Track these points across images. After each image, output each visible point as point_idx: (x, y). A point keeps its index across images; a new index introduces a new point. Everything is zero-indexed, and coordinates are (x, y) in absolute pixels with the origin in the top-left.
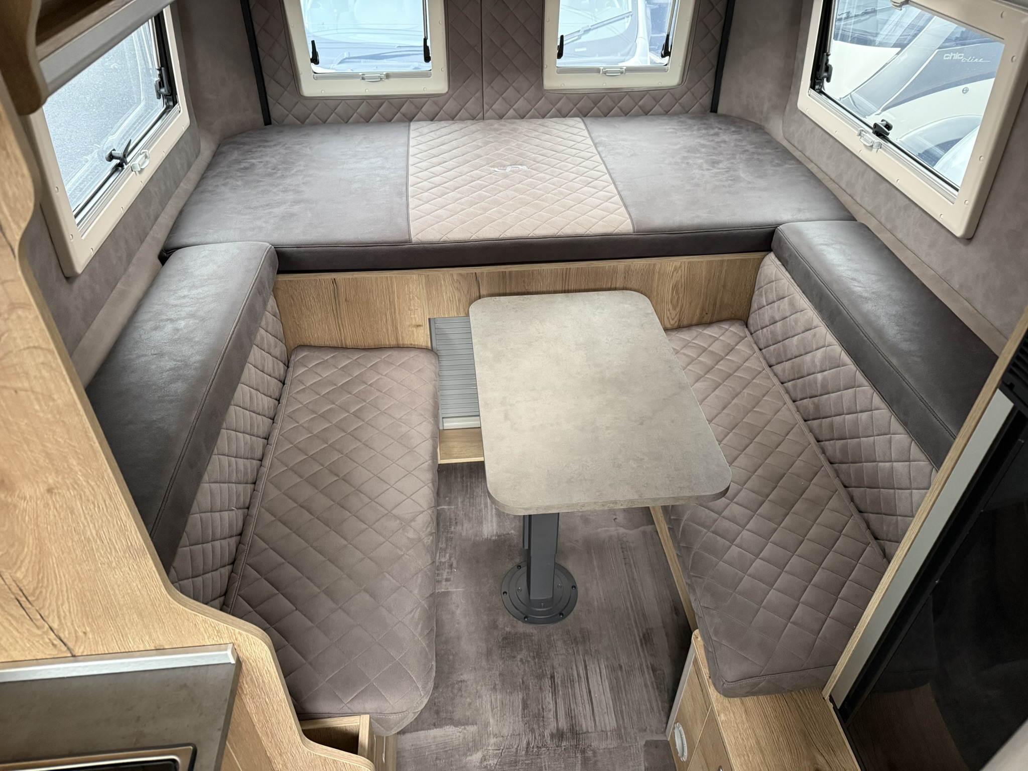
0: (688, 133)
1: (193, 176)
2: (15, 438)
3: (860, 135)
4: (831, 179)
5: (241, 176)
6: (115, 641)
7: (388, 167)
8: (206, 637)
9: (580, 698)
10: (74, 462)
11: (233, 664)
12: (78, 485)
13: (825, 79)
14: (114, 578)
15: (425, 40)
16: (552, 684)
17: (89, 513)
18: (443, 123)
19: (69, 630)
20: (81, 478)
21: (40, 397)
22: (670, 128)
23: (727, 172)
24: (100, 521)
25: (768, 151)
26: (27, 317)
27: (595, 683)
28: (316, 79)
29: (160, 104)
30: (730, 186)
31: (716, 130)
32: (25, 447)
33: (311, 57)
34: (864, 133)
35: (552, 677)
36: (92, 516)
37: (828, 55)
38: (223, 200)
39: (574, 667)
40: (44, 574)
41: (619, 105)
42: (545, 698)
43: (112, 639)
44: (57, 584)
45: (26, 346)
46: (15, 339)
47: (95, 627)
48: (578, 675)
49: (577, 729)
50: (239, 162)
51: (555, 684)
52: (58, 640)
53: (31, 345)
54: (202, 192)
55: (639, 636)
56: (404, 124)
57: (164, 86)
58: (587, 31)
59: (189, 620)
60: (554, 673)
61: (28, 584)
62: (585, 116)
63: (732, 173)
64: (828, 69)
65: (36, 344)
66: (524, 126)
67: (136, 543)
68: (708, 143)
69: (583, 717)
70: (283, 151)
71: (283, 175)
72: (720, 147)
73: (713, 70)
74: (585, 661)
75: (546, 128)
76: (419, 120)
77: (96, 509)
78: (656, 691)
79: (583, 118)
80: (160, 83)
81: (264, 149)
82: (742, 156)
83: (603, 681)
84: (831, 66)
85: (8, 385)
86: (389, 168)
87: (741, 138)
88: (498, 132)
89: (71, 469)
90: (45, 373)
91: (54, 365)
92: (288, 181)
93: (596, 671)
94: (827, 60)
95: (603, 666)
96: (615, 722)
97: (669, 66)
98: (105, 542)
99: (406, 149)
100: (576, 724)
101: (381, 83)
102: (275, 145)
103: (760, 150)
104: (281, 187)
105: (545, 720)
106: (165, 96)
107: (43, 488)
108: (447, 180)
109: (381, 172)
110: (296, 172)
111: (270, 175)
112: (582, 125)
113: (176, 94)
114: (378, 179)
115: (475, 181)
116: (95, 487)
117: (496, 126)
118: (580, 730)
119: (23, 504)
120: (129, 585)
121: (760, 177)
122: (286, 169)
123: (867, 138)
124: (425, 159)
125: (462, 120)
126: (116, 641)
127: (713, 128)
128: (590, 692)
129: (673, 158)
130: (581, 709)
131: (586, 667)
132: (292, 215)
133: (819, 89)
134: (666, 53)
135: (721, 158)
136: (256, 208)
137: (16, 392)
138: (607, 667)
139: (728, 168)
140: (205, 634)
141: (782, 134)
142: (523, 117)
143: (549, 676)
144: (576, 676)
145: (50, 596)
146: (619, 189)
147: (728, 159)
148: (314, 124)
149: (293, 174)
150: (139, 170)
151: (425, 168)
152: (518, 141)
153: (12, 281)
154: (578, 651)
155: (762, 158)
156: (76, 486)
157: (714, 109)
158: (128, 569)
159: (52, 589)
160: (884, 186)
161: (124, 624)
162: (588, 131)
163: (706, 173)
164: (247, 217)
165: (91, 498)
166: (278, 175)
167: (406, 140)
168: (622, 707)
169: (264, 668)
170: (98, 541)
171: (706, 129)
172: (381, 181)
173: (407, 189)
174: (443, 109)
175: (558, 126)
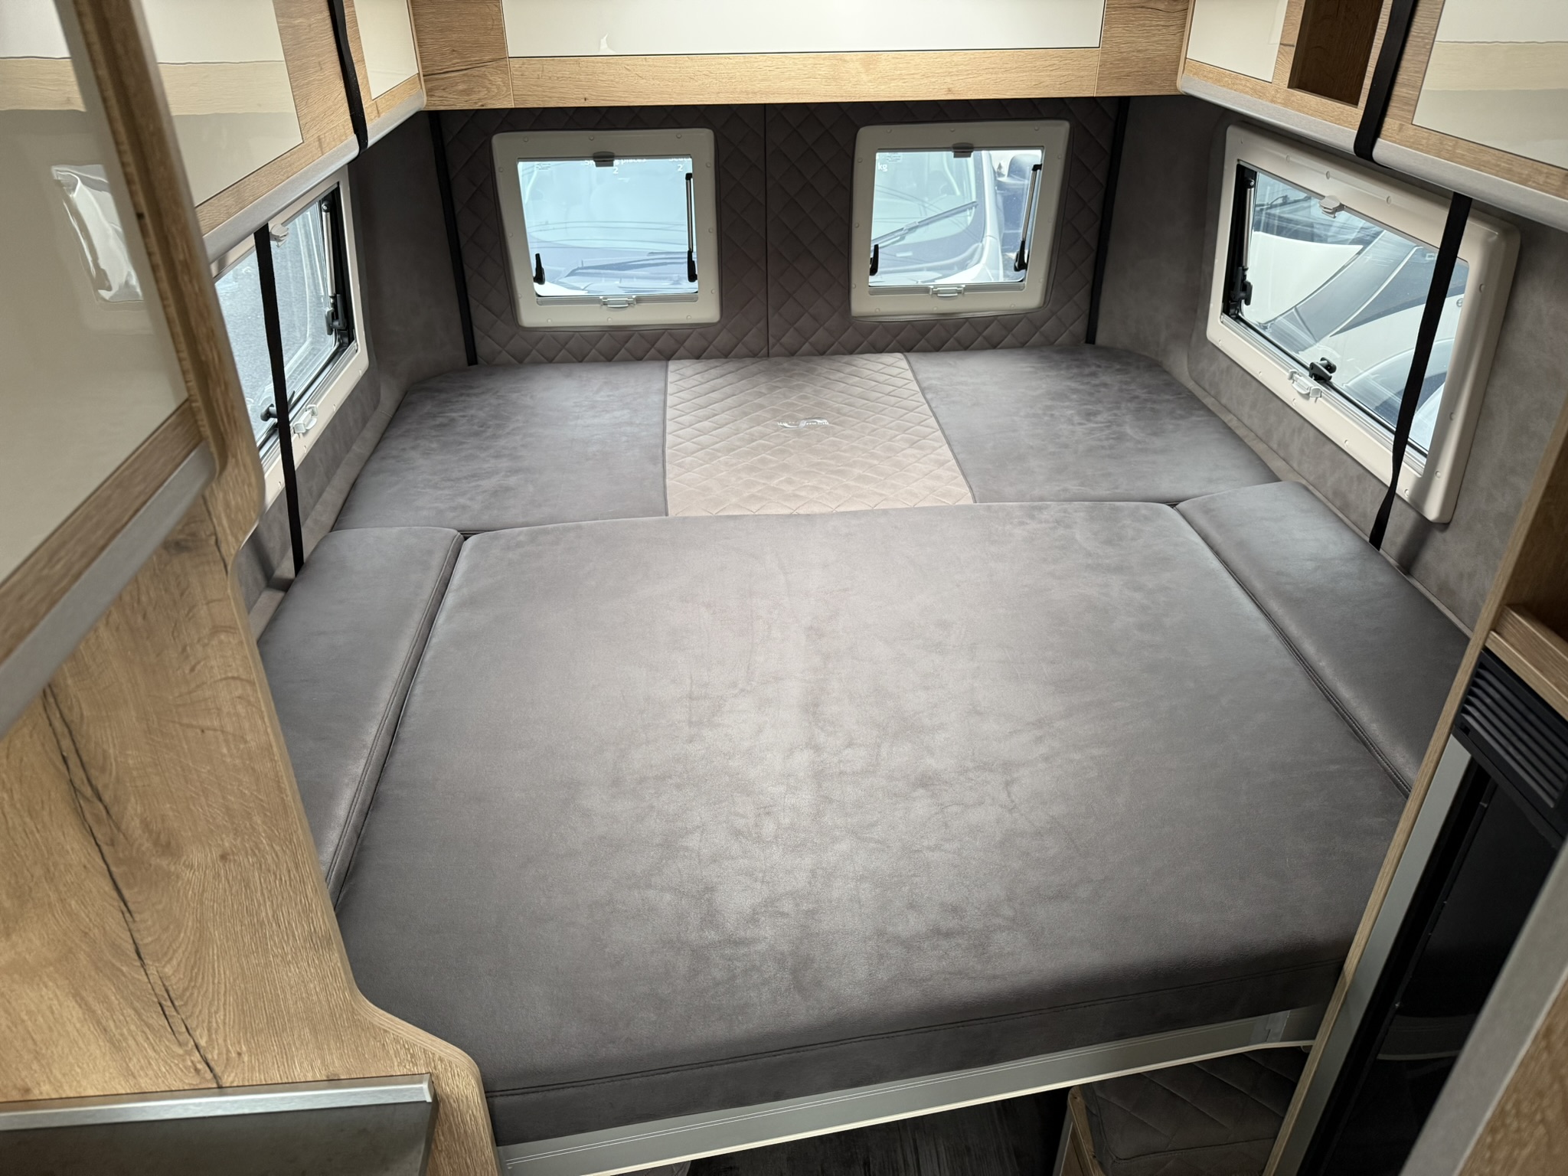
0: (1053, 373)
1: (370, 435)
2: (193, 789)
3: (1291, 377)
4: (1257, 436)
5: (437, 436)
6: (276, 1066)
7: (638, 422)
8: (396, 1064)
10: (258, 820)
11: (429, 1103)
12: (259, 850)
13: (1243, 301)
14: (287, 976)
15: (690, 253)
17: (267, 887)
18: (713, 362)
19: (219, 1049)
20: (264, 841)
21: (230, 738)
22: (1027, 367)
23: (1108, 427)
24: (280, 898)
25: (1167, 397)
26: (230, 642)
28: (541, 303)
29: (330, 343)
30: (1111, 447)
31: (1093, 368)
32: (203, 799)
33: (534, 275)
34: (1298, 376)
35: (867, 1164)
36: (270, 891)
37: (1245, 270)
38: (413, 469)
39: (899, 1150)
40: (199, 970)
41: (955, 336)
43: (273, 1063)
44: (213, 983)
45: (223, 676)
46: (212, 667)
47: (253, 1045)
50: (434, 416)
52: (203, 1063)
53: (230, 675)
54: (383, 458)
56: (657, 365)
57: (337, 318)
58: (912, 229)
59: (375, 1039)
60: (868, 1157)
61: (176, 984)
62: (909, 350)
63: (1115, 428)
64: (1247, 288)
65: (236, 675)
66: (824, 367)
67: (321, 928)
68: (1082, 387)
70: (494, 401)
71: (494, 435)
72: (1099, 392)
73: (1088, 287)
74: (915, 1141)
75: (854, 368)
76: (679, 359)
77: (277, 882)
79: (906, 354)
80: (333, 314)
81: (468, 399)
82: (1129, 405)
83: (943, 1171)
84: (1249, 283)
85: (194, 723)
86: (640, 424)
87: (1128, 380)
88: (788, 374)
89: (254, 829)
90: (241, 709)
91: (252, 699)
92: (502, 442)
93: (931, 1156)
94: (1244, 276)
95: (942, 1149)
97: (1025, 283)
98: (283, 927)
99: (662, 398)
101: (629, 310)
102: (483, 393)
103: (1155, 397)
104: (492, 451)
106: (339, 332)
107: (216, 853)
108: (718, 440)
109: (629, 429)
110: (513, 430)
111: (476, 434)
112: (904, 364)
113: (353, 327)
114: (624, 439)
115: (756, 440)
116: (280, 854)
117: (785, 365)
119: (188, 874)
120: (305, 986)
121: (1155, 434)
122: (499, 426)
123: (1301, 383)
124: (688, 411)
125: (739, 357)
126: (278, 1067)
127: (1089, 366)
129: (1031, 407)
131: (916, 1149)
132: (508, 489)
133: (1234, 314)
134: (1021, 265)
135: (1099, 407)
136: (458, 479)
137: (203, 731)
138: (948, 1149)
139: (1110, 422)
140: (395, 1059)
141: (1187, 373)
142: (822, 353)
143: (862, 1163)
144: (901, 1162)
145: (202, 1000)
146: (956, 451)
147: (1110, 409)
148: (536, 363)
149: (508, 433)
150: (304, 431)
151: (688, 424)
152: (816, 385)
153: (220, 600)
155: (1157, 406)
156: (257, 852)
157: (1090, 337)
158: (306, 964)
159: (207, 990)
160: (1329, 447)
161: (291, 1042)
162: (912, 371)
163: (1079, 429)
164: (446, 492)
165: (273, 867)
166: (488, 434)
167: (663, 385)
169: (467, 1112)
170: (274, 925)
171: (1078, 367)
172: (628, 441)
173: (663, 452)
174: (714, 343)
175: (870, 365)
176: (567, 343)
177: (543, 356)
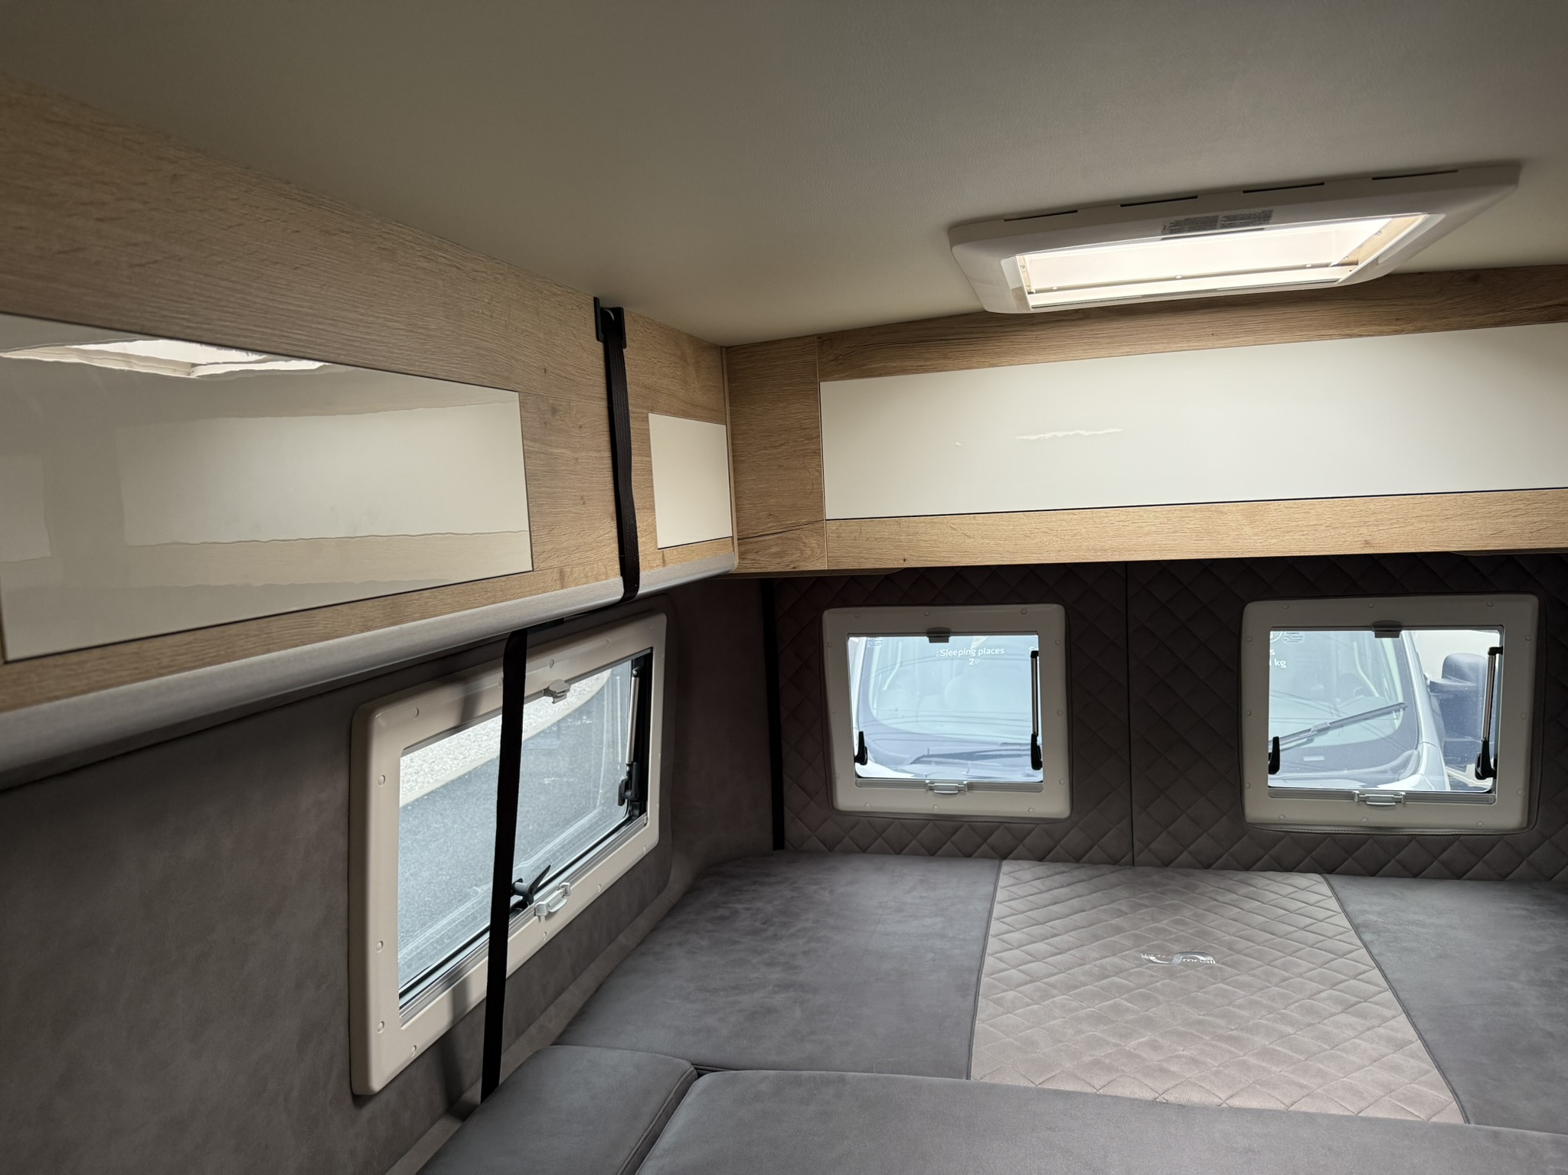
1: (643, 923)
5: (711, 931)
7: (951, 935)
15: (1034, 737)
18: (1060, 867)
22: (1515, 905)
28: (860, 785)
29: (621, 813)
33: (856, 754)
38: (670, 971)
41: (1397, 857)
50: (716, 907)
54: (645, 954)
56: (989, 863)
57: (631, 788)
58: (1322, 730)
62: (1331, 871)
66: (1209, 883)
70: (788, 893)
71: (776, 935)
75: (1253, 888)
76: (1017, 859)
79: (1327, 876)
80: (626, 783)
81: (760, 888)
86: (954, 937)
88: (1159, 890)
92: (781, 946)
97: (1496, 794)
99: (989, 906)
101: (959, 797)
102: (779, 882)
104: (766, 956)
106: (630, 802)
108: (1055, 971)
109: (938, 943)
110: (798, 931)
111: (755, 932)
112: (1325, 889)
113: (647, 799)
114: (930, 956)
115: (1109, 977)
117: (1156, 878)
122: (784, 924)
124: (1019, 926)
125: (1093, 863)
129: (1537, 970)
132: (770, 1011)
134: (1486, 771)
136: (716, 990)
142: (1207, 866)
148: (847, 852)
149: (792, 935)
150: (547, 914)
151: (1016, 944)
152: (1197, 907)
162: (1338, 899)
164: (697, 1006)
167: (991, 888)
172: (934, 960)
173: (979, 980)
174: (1062, 842)
175: (1275, 887)
176: (884, 831)
177: (856, 844)
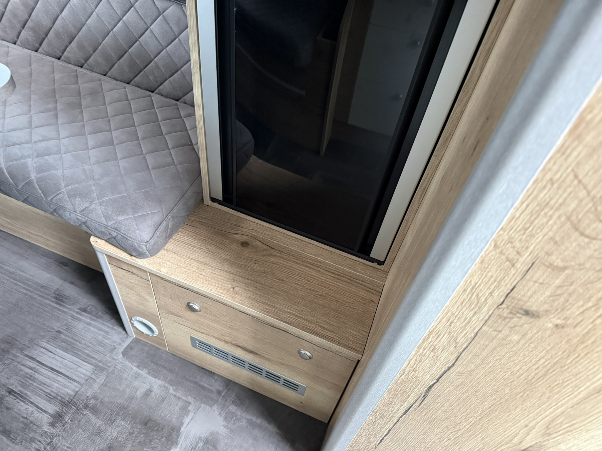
9: (48, 380)
16: (15, 396)
27: (50, 360)
39: (23, 368)
42: (20, 410)
48: (31, 369)
49: (67, 399)
51: (18, 394)
55: (53, 302)
60: (9, 388)
69: (64, 388)
78: (99, 320)
83: (55, 353)
93: (42, 353)
96: (90, 366)
100: (63, 398)
105: (35, 422)
118: (70, 398)
128: (52, 369)
130: (57, 385)
131: (31, 358)
138: (48, 342)
143: (7, 394)
154: (14, 356)
168: (86, 353)
